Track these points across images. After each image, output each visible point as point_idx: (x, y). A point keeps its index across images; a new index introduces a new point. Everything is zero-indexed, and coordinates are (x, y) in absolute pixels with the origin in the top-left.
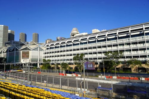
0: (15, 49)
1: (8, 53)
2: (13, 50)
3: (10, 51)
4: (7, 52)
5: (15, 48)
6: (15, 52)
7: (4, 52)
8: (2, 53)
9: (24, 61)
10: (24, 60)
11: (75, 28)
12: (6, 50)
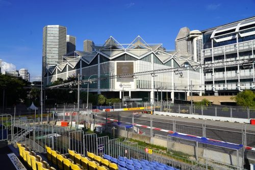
0: (99, 58)
1: (81, 69)
2: (95, 61)
3: (84, 64)
4: (78, 66)
5: (99, 56)
6: (99, 66)
7: (70, 69)
8: (66, 71)
9: (121, 86)
10: (123, 84)
11: (186, 28)
12: (75, 64)
